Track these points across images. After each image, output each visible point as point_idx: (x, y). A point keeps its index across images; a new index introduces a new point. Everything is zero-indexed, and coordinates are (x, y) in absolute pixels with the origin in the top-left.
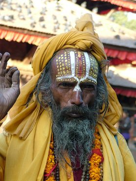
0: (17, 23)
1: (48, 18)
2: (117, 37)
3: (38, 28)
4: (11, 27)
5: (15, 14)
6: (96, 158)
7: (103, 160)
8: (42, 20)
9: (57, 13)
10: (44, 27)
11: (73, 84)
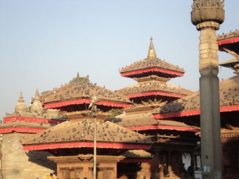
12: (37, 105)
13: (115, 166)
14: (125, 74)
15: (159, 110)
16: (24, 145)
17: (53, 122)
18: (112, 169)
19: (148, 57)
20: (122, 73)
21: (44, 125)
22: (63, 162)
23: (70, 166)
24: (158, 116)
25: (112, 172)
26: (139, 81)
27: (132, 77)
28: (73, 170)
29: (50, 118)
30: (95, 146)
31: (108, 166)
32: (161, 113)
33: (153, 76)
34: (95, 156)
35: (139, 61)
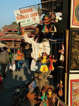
12: (2, 30)
15: (31, 32)
17: (6, 34)
21: (4, 35)
22: (8, 43)
23: (10, 44)
24: (30, 34)
25: (19, 46)
28: (10, 45)
29: (5, 33)
30: (13, 40)
32: (31, 33)
34: (13, 42)
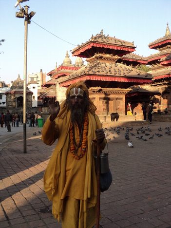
0: (101, 73)
1: (112, 70)
2: (139, 74)
3: (109, 74)
4: (99, 75)
5: (100, 70)
6: (86, 123)
7: (88, 124)
8: (110, 71)
9: (115, 68)
10: (111, 73)
11: (75, 96)
13: (124, 97)
14: (151, 47)
16: (59, 83)
18: (121, 99)
19: (166, 35)
20: (149, 46)
25: (121, 102)
26: (160, 50)
27: (155, 48)
31: (117, 96)
33: (168, 46)
35: (160, 38)
